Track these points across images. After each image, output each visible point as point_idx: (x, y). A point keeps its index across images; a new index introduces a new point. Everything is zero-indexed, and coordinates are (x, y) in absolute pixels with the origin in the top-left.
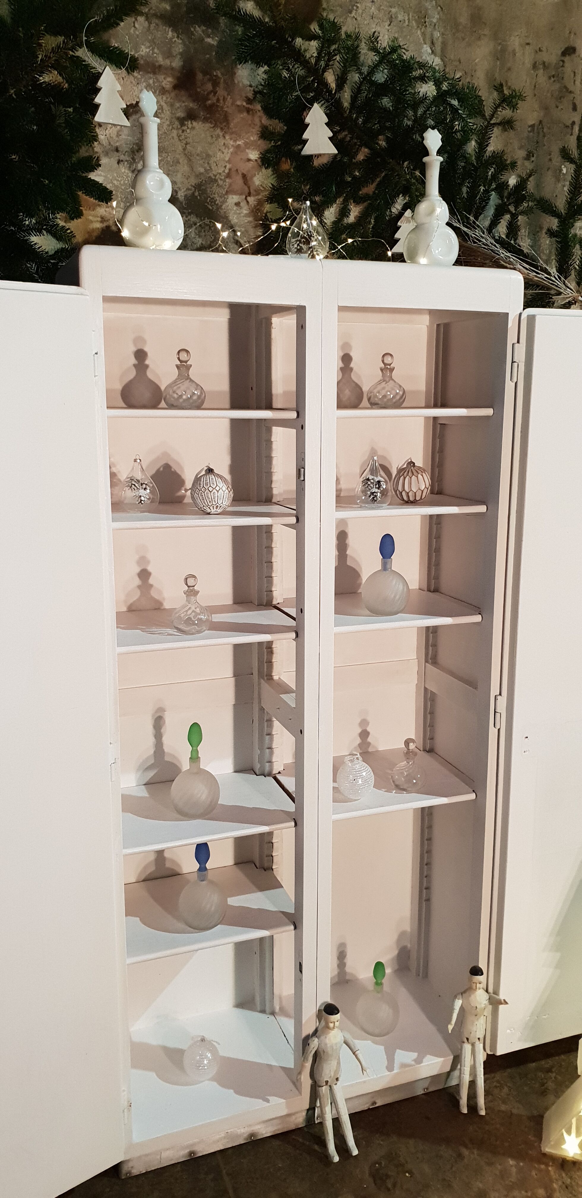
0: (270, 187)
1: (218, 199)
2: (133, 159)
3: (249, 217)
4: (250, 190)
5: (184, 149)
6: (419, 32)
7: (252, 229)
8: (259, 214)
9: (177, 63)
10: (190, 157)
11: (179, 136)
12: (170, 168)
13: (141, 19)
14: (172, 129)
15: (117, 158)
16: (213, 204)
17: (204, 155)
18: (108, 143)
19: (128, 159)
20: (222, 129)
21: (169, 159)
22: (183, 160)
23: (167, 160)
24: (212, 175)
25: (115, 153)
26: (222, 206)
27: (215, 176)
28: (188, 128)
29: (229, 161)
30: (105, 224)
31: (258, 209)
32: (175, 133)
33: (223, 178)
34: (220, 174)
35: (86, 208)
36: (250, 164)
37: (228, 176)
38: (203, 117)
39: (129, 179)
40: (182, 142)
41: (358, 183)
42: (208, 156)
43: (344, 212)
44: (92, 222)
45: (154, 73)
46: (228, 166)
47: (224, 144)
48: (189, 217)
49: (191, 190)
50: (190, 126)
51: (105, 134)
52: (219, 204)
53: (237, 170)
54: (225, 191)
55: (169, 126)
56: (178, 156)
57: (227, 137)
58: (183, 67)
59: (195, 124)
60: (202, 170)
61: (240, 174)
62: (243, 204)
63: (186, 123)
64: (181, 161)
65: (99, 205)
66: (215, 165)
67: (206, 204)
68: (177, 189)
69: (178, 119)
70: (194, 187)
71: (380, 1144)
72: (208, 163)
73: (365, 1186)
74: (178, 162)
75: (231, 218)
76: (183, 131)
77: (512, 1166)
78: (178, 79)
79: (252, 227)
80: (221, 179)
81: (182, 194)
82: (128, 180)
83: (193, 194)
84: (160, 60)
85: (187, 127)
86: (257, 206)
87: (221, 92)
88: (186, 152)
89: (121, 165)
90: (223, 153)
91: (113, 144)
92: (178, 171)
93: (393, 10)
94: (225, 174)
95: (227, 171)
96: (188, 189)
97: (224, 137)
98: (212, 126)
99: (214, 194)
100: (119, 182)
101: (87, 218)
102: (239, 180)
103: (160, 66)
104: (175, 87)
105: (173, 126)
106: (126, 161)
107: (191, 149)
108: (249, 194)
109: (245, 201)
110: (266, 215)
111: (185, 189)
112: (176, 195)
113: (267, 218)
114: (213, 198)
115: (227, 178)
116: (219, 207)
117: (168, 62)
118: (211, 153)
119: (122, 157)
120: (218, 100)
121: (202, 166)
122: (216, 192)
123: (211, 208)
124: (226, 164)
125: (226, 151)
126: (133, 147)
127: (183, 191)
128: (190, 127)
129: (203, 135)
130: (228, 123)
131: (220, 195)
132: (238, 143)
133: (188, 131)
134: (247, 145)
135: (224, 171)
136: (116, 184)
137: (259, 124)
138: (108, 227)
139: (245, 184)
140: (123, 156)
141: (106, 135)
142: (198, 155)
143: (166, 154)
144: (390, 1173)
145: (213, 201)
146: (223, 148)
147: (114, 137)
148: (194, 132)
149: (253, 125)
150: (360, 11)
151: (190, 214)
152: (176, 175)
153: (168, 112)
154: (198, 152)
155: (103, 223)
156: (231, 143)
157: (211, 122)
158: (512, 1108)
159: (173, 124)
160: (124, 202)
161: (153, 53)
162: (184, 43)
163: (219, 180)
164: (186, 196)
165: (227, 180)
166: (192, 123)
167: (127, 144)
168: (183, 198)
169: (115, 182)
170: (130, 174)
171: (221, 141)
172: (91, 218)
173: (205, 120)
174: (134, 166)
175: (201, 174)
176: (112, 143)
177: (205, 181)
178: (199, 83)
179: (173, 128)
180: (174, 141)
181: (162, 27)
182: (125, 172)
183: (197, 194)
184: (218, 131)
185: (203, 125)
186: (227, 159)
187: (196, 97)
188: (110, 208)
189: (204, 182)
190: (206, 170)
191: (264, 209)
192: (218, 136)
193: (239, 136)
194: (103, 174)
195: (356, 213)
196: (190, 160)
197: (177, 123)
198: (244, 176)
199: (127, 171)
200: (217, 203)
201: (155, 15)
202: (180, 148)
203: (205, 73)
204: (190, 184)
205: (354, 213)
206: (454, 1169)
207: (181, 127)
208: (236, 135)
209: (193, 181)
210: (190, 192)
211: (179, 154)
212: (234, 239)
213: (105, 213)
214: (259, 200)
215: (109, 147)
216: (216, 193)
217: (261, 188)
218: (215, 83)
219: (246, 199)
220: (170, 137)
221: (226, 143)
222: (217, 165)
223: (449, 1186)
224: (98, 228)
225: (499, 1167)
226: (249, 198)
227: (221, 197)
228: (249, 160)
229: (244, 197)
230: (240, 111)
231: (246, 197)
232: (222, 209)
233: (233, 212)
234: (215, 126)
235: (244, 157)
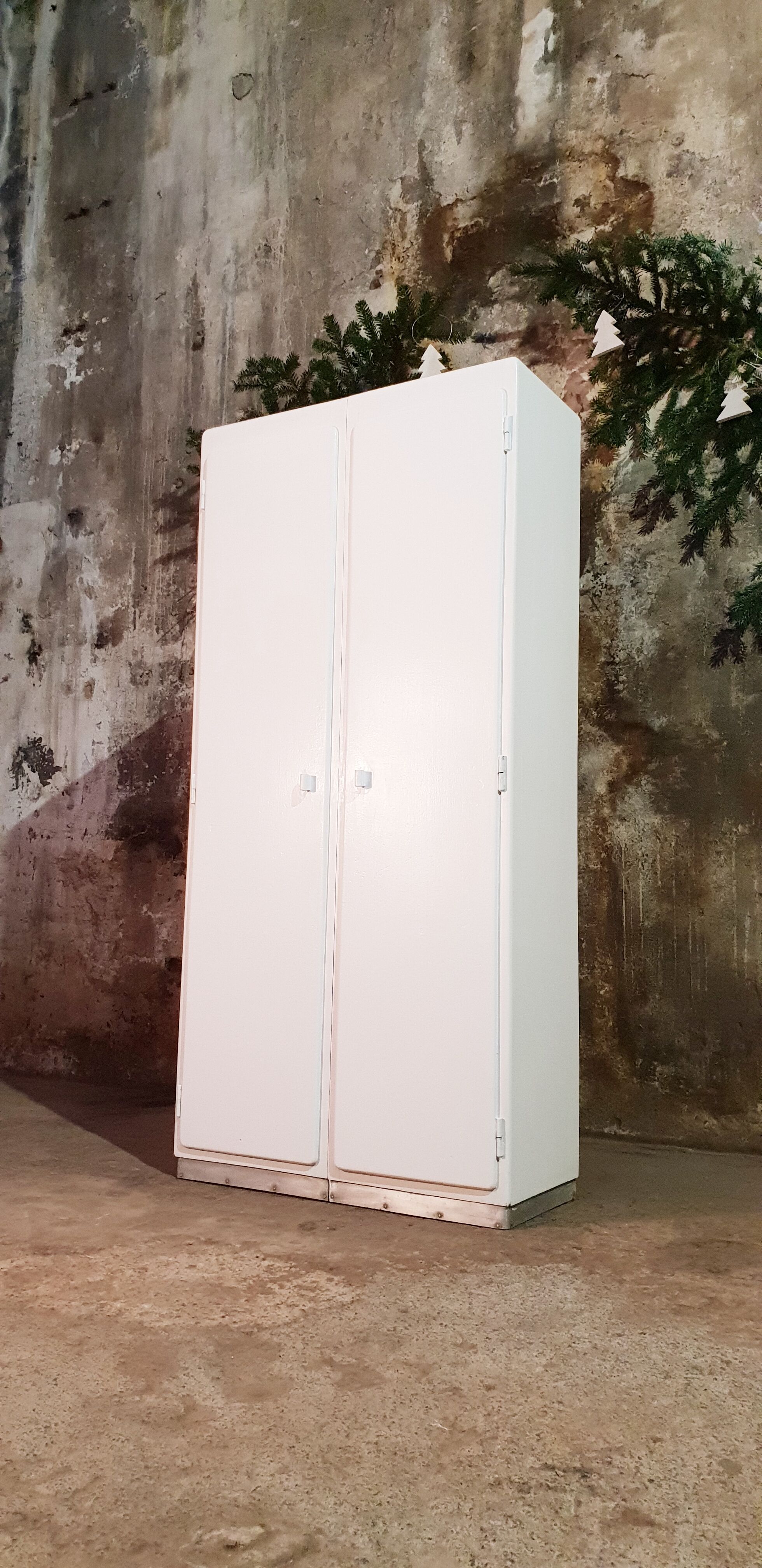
6: (753, 214)
9: (523, 327)
13: (497, 306)
20: (559, 364)
31: (590, 420)
36: (584, 385)
43: (673, 401)
45: (505, 340)
53: (572, 393)
57: (564, 369)
58: (528, 328)
78: (523, 338)
84: (510, 329)
87: (559, 335)
93: (724, 207)
103: (510, 334)
104: (521, 345)
108: (582, 410)
110: (598, 424)
117: (516, 328)
120: (557, 343)
125: (561, 381)
132: (573, 370)
134: (581, 370)
139: (578, 403)
146: (559, 380)
150: (688, 222)
156: (569, 372)
161: (505, 325)
162: (529, 310)
171: (559, 373)
173: (546, 361)
178: (540, 335)
181: (512, 305)
186: (562, 387)
187: (537, 347)
192: (556, 371)
193: (574, 364)
198: (577, 397)
201: (508, 299)
203: (545, 325)
205: (685, 397)
208: (571, 365)
217: (594, 401)
218: (554, 329)
226: (582, 414)
228: (584, 381)
230: (577, 345)
234: (554, 363)
235: (578, 380)
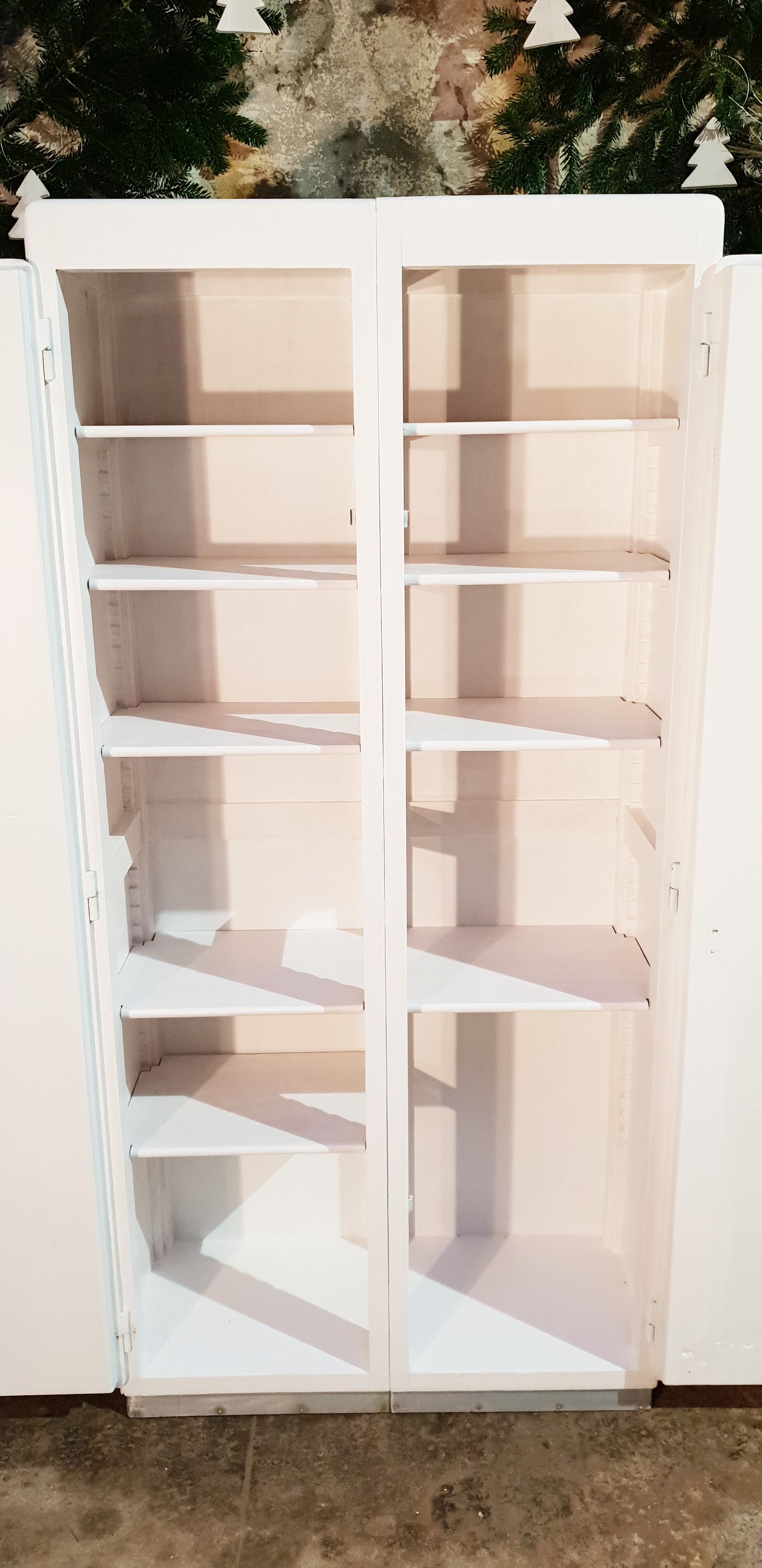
0: (497, 104)
1: (419, 128)
2: (298, 81)
3: (465, 151)
4: (466, 111)
5: (371, 60)
7: (469, 169)
8: (480, 146)
10: (379, 70)
11: (363, 41)
12: (351, 89)
14: (353, 32)
15: (277, 82)
16: (412, 136)
17: (400, 65)
18: (264, 63)
19: (291, 82)
20: (426, 23)
21: (349, 77)
22: (369, 75)
23: (346, 78)
24: (411, 94)
25: (274, 74)
26: (424, 138)
27: (416, 94)
28: (377, 27)
29: (437, 70)
30: (261, 177)
31: (479, 138)
32: (358, 37)
33: (427, 96)
34: (423, 91)
35: (234, 156)
36: (468, 72)
37: (435, 92)
38: (399, 8)
39: (293, 110)
40: (368, 50)
41: (636, 85)
42: (406, 65)
43: (610, 132)
44: (243, 175)
46: (435, 77)
47: (430, 45)
48: (377, 158)
49: (380, 117)
50: (380, 24)
51: (260, 49)
52: (421, 135)
53: (448, 83)
54: (430, 116)
55: (349, 26)
56: (361, 71)
57: (434, 35)
59: (387, 20)
60: (396, 88)
61: (453, 87)
62: (457, 133)
63: (374, 20)
64: (365, 77)
65: (252, 152)
66: (416, 77)
67: (401, 137)
68: (360, 119)
69: (362, 15)
70: (384, 114)
71: (464, 1463)
72: (405, 77)
73: (417, 1513)
74: (362, 79)
75: (437, 155)
76: (369, 33)
77: (635, 1544)
79: (470, 166)
80: (424, 99)
81: (368, 126)
82: (292, 112)
83: (384, 123)
85: (376, 25)
86: (477, 134)
88: (374, 64)
89: (282, 92)
90: (428, 60)
91: (271, 63)
92: (361, 93)
94: (429, 90)
95: (433, 86)
96: (376, 118)
97: (430, 35)
98: (413, 19)
99: (414, 121)
100: (279, 117)
101: (237, 170)
102: (451, 98)
105: (356, 27)
106: (290, 85)
107: (381, 58)
108: (466, 117)
109: (459, 129)
110: (490, 146)
111: (371, 119)
112: (359, 128)
113: (491, 150)
114: (412, 128)
115: (433, 95)
116: (420, 141)
118: (408, 61)
119: (283, 81)
121: (396, 81)
122: (416, 117)
123: (408, 142)
124: (432, 75)
125: (431, 56)
126: (298, 64)
127: (368, 120)
128: (380, 26)
129: (399, 35)
130: (436, 13)
131: (422, 122)
132: (450, 41)
133: (377, 31)
134: (464, 43)
135: (428, 87)
136: (275, 120)
137: (483, 9)
138: (264, 181)
139: (460, 103)
140: (284, 78)
141: (261, 51)
142: (390, 66)
143: (345, 69)
144: (457, 1505)
145: (413, 132)
146: (427, 52)
147: (273, 51)
148: (386, 32)
149: (473, 11)
151: (378, 154)
152: (359, 99)
153: (348, 7)
154: (391, 61)
155: (258, 176)
156: (441, 42)
157: (411, 15)
158: (674, 1465)
159: (356, 25)
160: (286, 145)
163: (421, 101)
164: (373, 127)
165: (435, 100)
166: (382, 20)
167: (291, 61)
168: (369, 131)
169: (274, 117)
170: (295, 104)
171: (426, 40)
172: (241, 170)
173: (403, 12)
174: (300, 92)
175: (395, 93)
176: (269, 61)
177: (401, 103)
179: (355, 30)
180: (356, 49)
182: (287, 101)
183: (388, 123)
184: (422, 27)
185: (399, 20)
186: (433, 67)
188: (267, 154)
189: (399, 104)
190: (402, 88)
191: (488, 137)
192: (421, 35)
193: (452, 30)
194: (257, 107)
195: (632, 131)
196: (379, 74)
197: (361, 21)
198: (459, 92)
199: (290, 99)
200: (417, 134)
202: (366, 58)
204: (378, 110)
205: (627, 130)
206: (550, 1524)
207: (367, 27)
208: (447, 30)
209: (384, 104)
210: (379, 121)
211: (364, 67)
212: (442, 185)
213: (259, 162)
214: (479, 124)
215: (266, 67)
216: (417, 120)
217: (484, 106)
219: (461, 124)
220: (351, 43)
221: (432, 42)
222: (418, 78)
223: (532, 1546)
224: (251, 184)
225: (617, 1541)
226: (464, 123)
227: (423, 125)
228: (466, 65)
229: (458, 121)
231: (461, 121)
232: (425, 143)
233: (441, 145)
234: (417, 19)
235: (459, 62)
